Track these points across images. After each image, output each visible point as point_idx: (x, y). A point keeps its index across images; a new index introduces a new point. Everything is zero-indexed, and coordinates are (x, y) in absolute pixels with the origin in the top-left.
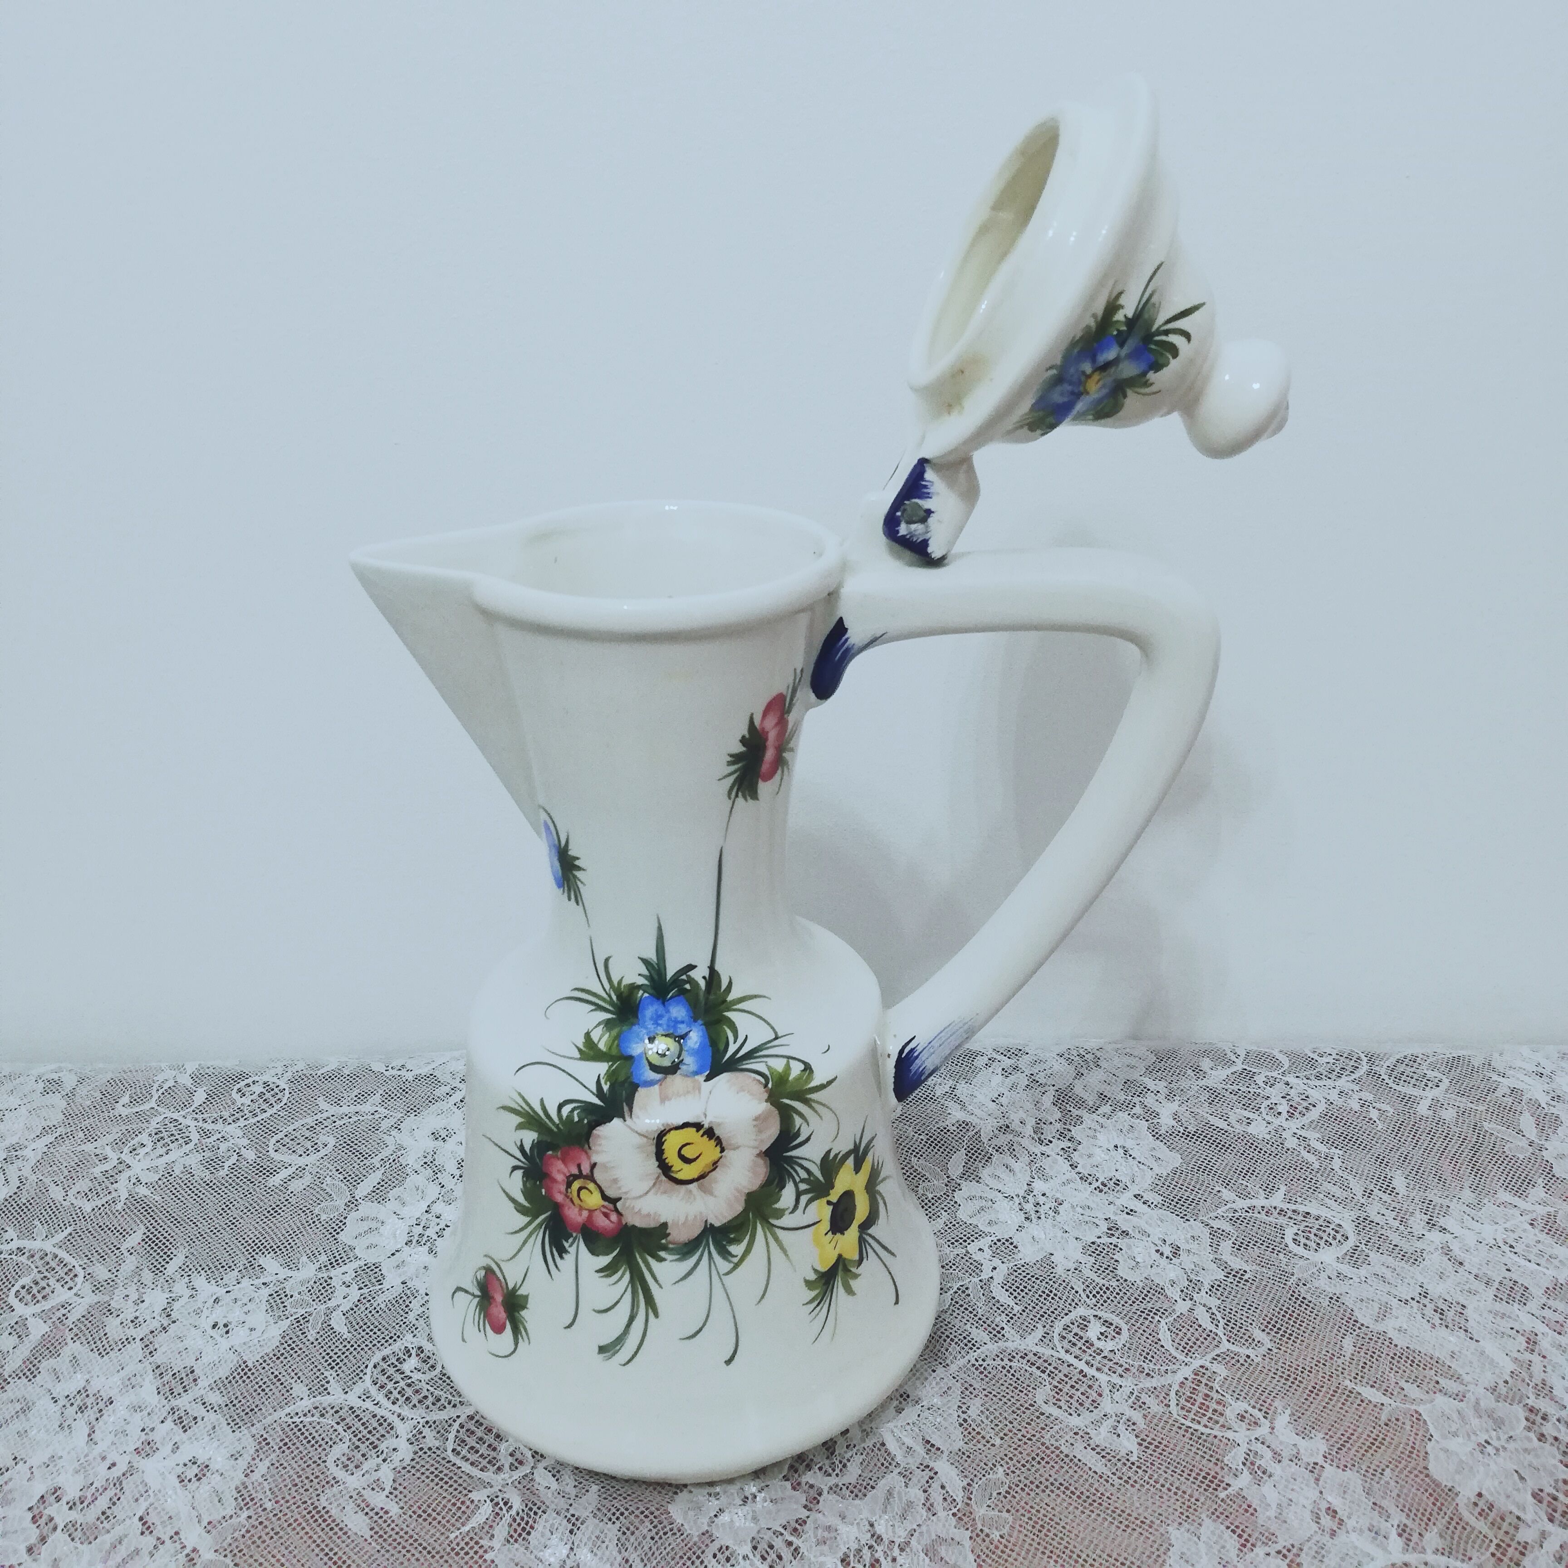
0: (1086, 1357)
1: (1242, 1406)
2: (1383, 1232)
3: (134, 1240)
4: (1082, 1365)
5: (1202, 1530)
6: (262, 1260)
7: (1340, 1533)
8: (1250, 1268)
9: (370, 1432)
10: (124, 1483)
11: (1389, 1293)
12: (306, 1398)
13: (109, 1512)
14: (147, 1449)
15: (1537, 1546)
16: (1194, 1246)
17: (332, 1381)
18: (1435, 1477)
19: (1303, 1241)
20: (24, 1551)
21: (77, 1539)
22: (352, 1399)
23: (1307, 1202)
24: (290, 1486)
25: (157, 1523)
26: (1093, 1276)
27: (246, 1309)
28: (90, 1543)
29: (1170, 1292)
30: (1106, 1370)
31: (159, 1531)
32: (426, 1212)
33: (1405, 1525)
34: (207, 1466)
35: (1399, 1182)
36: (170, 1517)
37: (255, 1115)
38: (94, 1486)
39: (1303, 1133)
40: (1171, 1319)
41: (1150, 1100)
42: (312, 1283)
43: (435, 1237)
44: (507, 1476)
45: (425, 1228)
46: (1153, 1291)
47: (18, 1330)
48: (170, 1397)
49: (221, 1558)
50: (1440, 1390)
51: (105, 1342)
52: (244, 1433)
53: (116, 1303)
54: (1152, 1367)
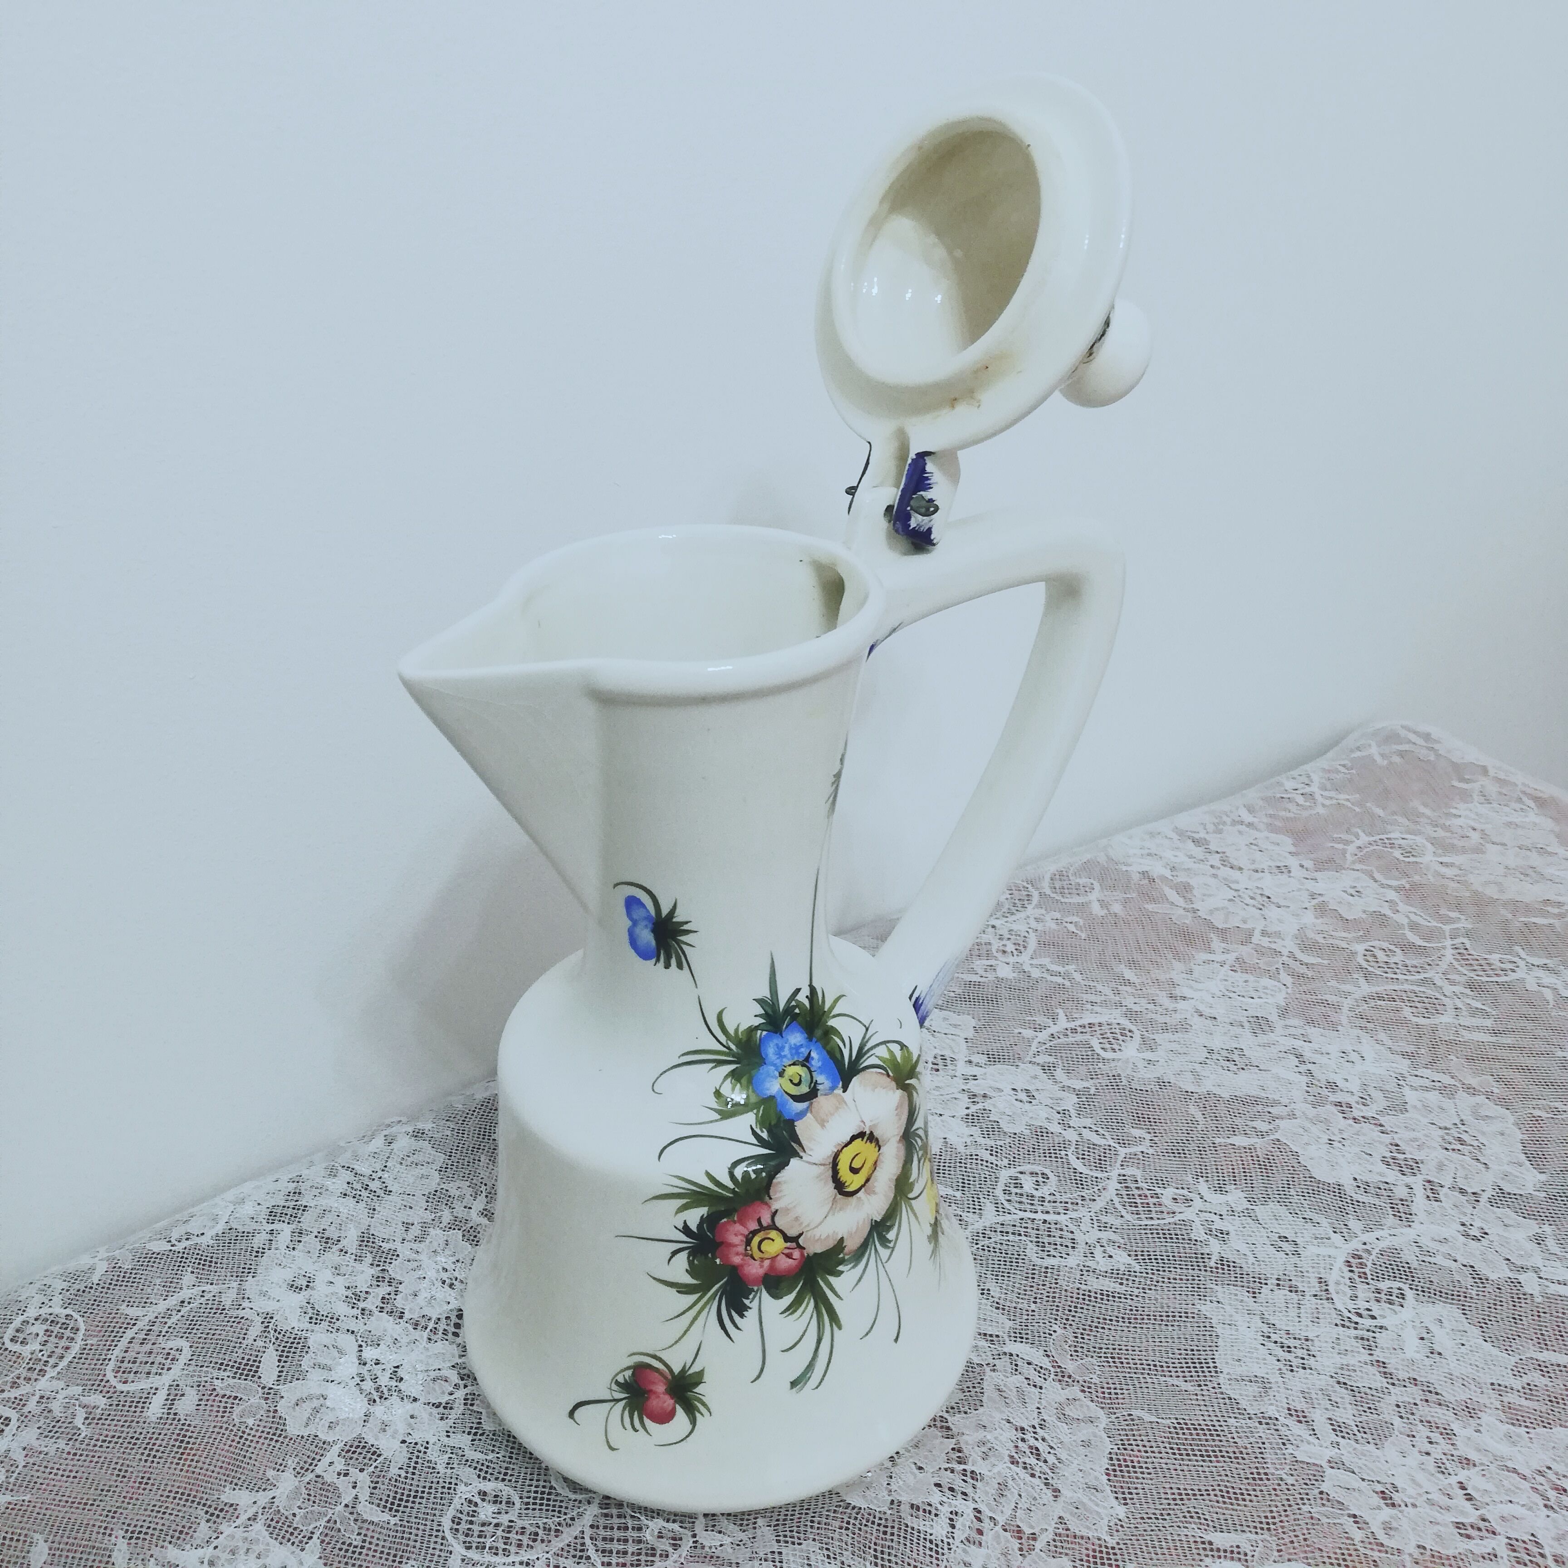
0: (1038, 1208)
1: (1172, 1191)
2: (1148, 1017)
4: (1040, 1216)
5: (1220, 1296)
6: (223, 1498)
7: (1300, 1250)
8: (1090, 1085)
11: (1190, 1061)
15: (1410, 1196)
16: (1038, 1084)
18: (1321, 1180)
19: (1107, 1046)
23: (1082, 1016)
26: (989, 1141)
29: (1051, 1128)
30: (1059, 1210)
32: (360, 1364)
33: (1333, 1224)
35: (1129, 974)
37: (61, 1357)
39: (1037, 962)
42: (304, 1490)
43: (393, 1383)
45: (375, 1379)
46: (1039, 1133)
50: (1277, 1118)
54: (1088, 1192)
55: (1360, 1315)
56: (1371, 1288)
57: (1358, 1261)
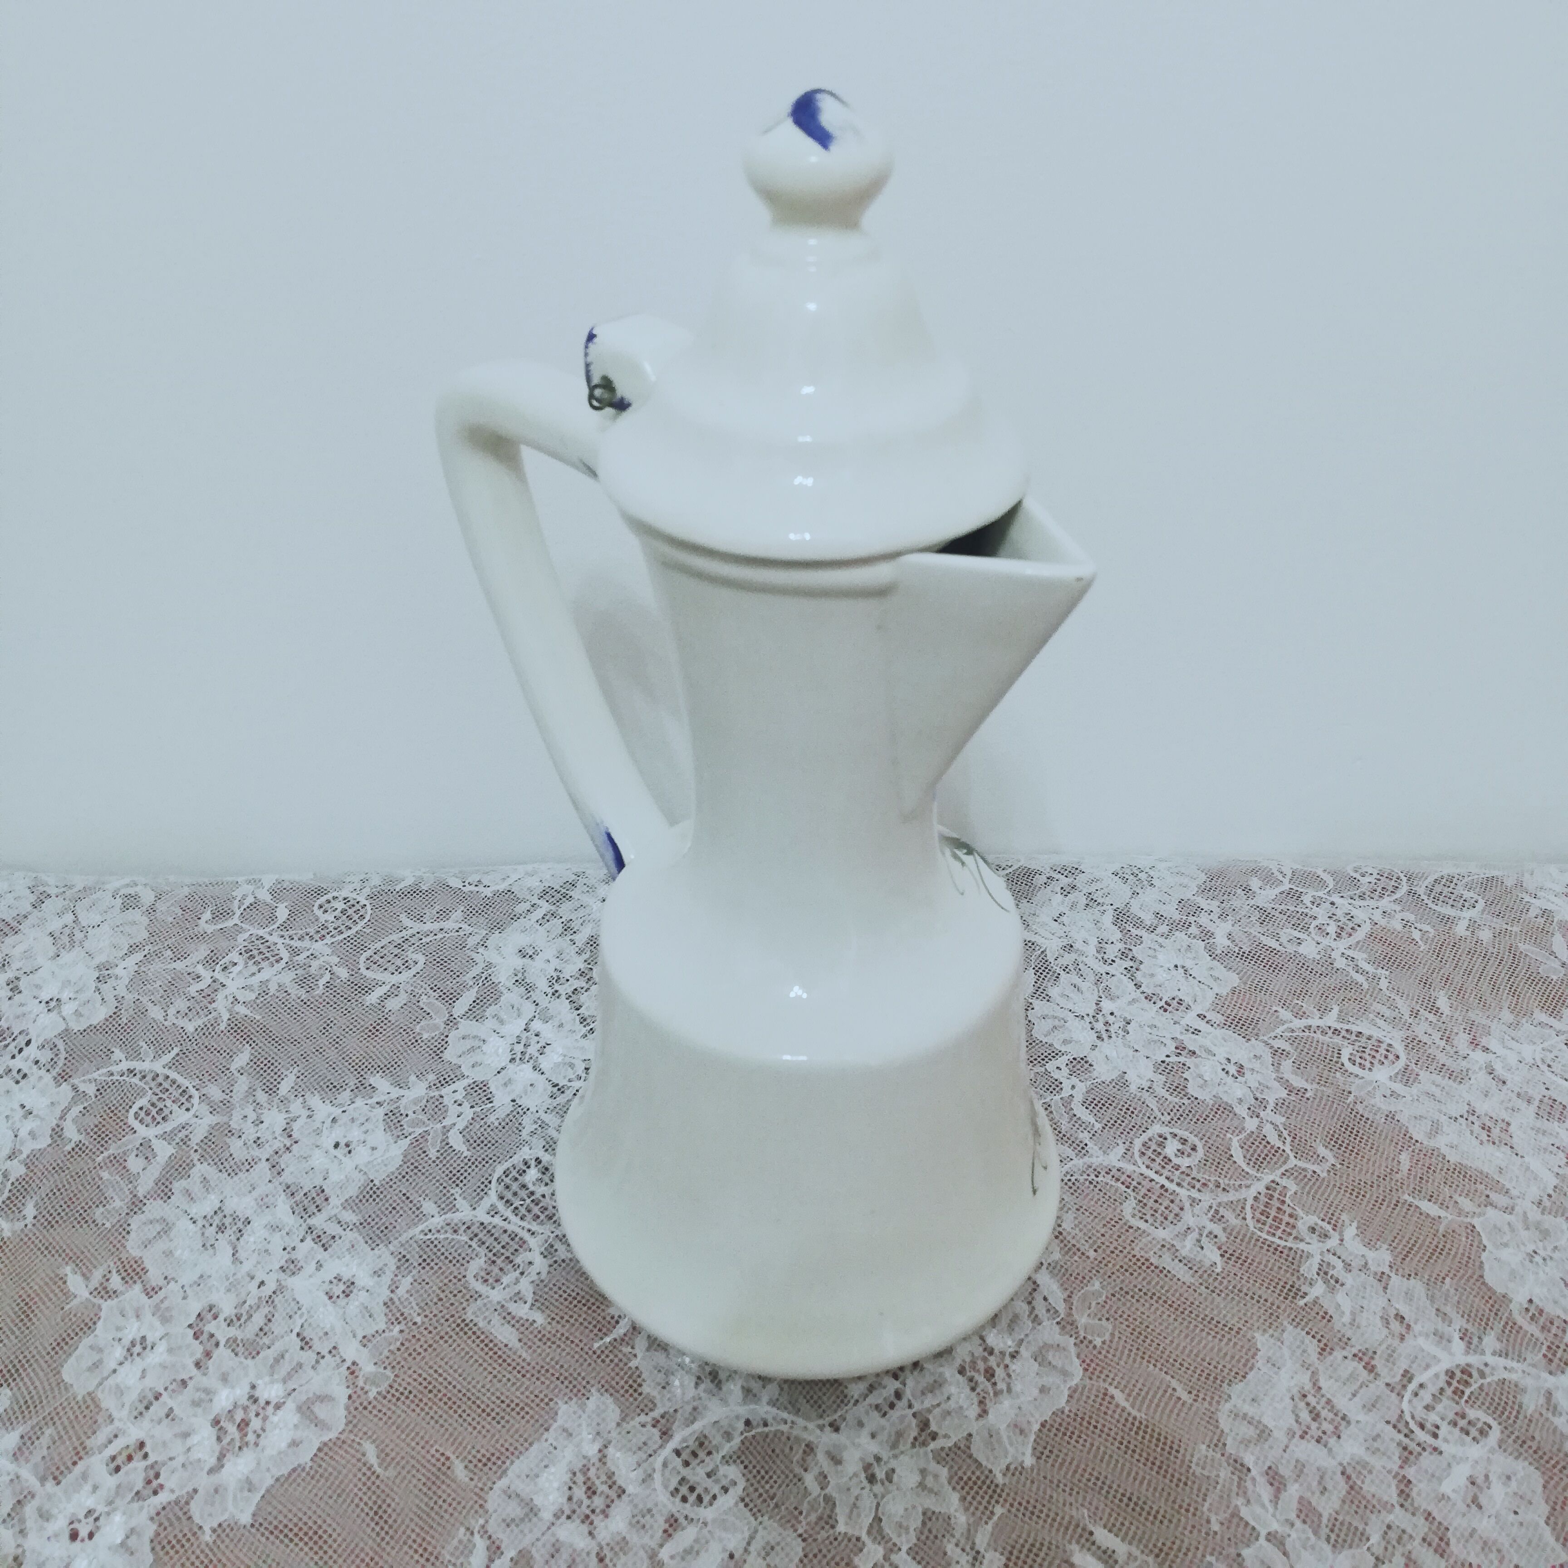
0: (1166, 1173)
1: (1312, 1220)
2: (1430, 1051)
3: (242, 1059)
4: (1162, 1180)
5: (1285, 1335)
6: (372, 1079)
7: (1408, 1337)
8: (1311, 1088)
9: (503, 1247)
10: (277, 1300)
11: (1440, 1111)
12: (437, 1215)
13: (266, 1329)
14: (291, 1267)
16: (1257, 1065)
17: (459, 1198)
18: (1490, 1284)
19: (1358, 1060)
20: (192, 1367)
21: (240, 1354)
22: (481, 1215)
23: (1358, 1022)
24: (435, 1300)
25: (316, 1340)
26: (1167, 1095)
27: (363, 1128)
28: (254, 1357)
29: (1237, 1110)
30: (1185, 1184)
31: (317, 1346)
32: (525, 1030)
33: (1466, 1330)
34: (353, 1283)
35: (1443, 1003)
36: (326, 1333)
37: (341, 932)
38: (247, 1305)
39: (1351, 953)
40: (1242, 1136)
41: (1204, 919)
42: (425, 1101)
43: (537, 1054)
45: (526, 1046)
46: (1222, 1109)
47: (144, 1151)
48: (306, 1216)
49: (381, 1370)
50: (1491, 1204)
51: (232, 1163)
52: (383, 1250)
53: (235, 1123)
54: (1227, 1181)
55: (1422, 1427)
56: (1457, 1408)
57: (1465, 1377)
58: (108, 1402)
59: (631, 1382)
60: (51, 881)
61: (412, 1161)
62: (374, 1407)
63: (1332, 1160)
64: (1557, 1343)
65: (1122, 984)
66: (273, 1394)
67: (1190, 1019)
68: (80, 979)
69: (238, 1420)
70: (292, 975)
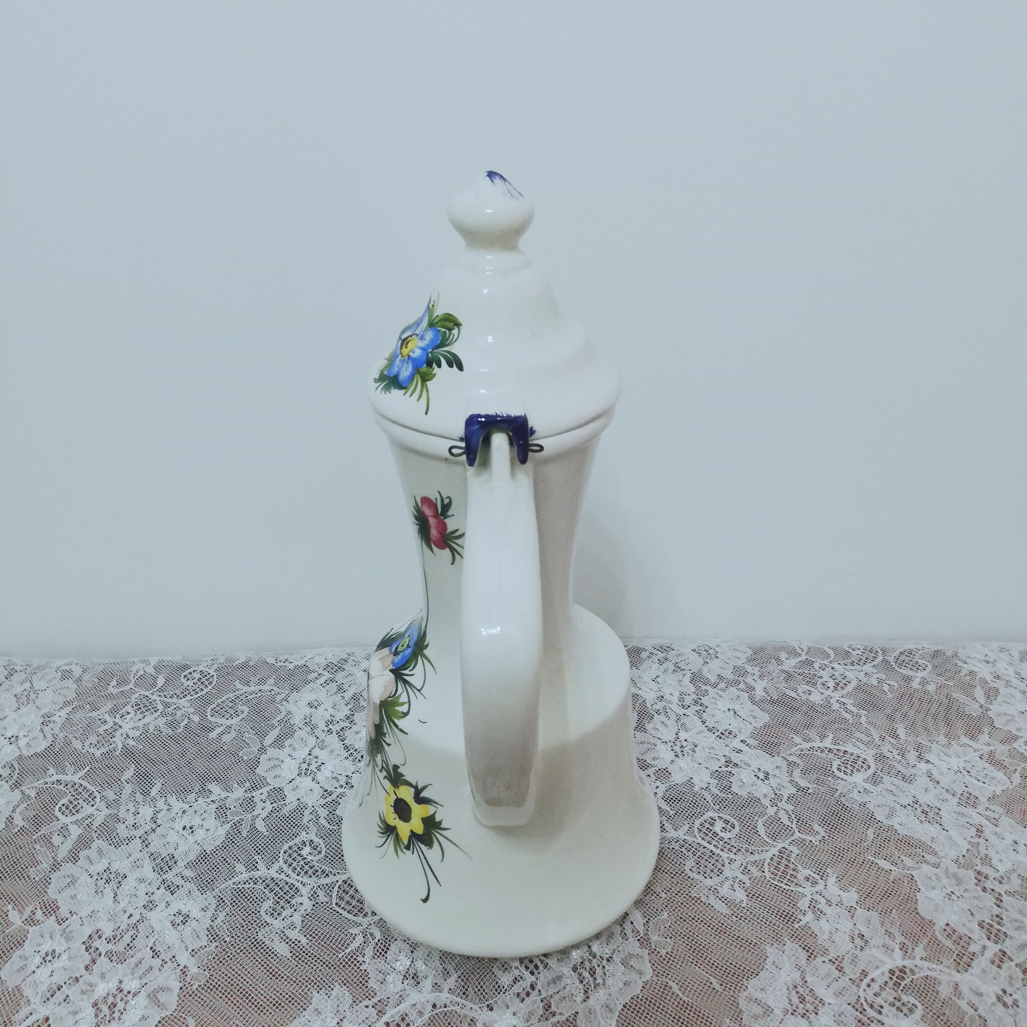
0: (714, 842)
1: (807, 872)
2: (890, 763)
3: (129, 774)
4: (711, 847)
5: (785, 947)
6: (210, 787)
7: (867, 949)
8: (812, 787)
9: (285, 893)
10: (139, 926)
11: (895, 801)
12: (244, 873)
13: (131, 944)
14: (150, 906)
15: (980, 954)
16: (777, 773)
17: (259, 862)
18: (922, 914)
19: (843, 769)
20: (83, 969)
21: (114, 961)
22: (273, 873)
23: (845, 745)
24: (239, 927)
25: (162, 951)
26: (717, 792)
27: (202, 817)
28: (122, 963)
29: (764, 801)
30: (726, 850)
31: (163, 956)
32: (309, 754)
33: (904, 943)
34: (188, 916)
35: (901, 732)
36: (169, 947)
37: (197, 693)
38: (120, 929)
39: (843, 700)
40: (765, 818)
42: (242, 800)
43: (315, 770)
44: (370, 919)
45: (309, 765)
46: (753, 800)
47: (63, 832)
48: (161, 873)
49: (202, 971)
50: (925, 861)
51: (118, 839)
52: (210, 896)
53: (122, 814)
54: (753, 848)
55: (872, 1007)
56: (895, 995)
57: (902, 974)
58: (28, 992)
59: (361, 979)
60: (19, 662)
61: (231, 838)
62: (196, 995)
63: (823, 834)
64: (963, 951)
65: (694, 722)
66: (133, 986)
67: (736, 743)
68: (32, 723)
69: (109, 1003)
70: (164, 720)
